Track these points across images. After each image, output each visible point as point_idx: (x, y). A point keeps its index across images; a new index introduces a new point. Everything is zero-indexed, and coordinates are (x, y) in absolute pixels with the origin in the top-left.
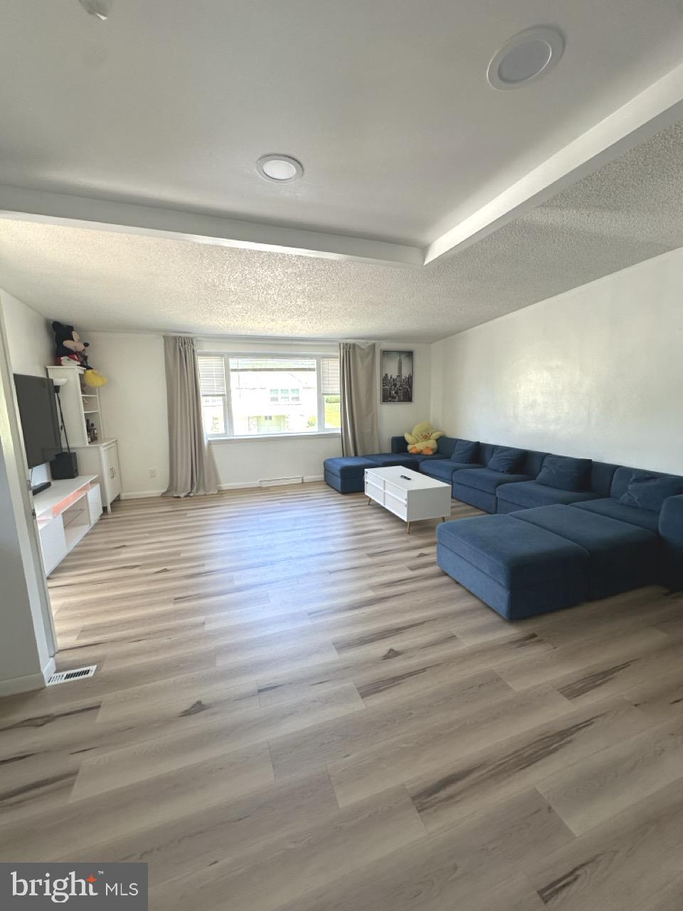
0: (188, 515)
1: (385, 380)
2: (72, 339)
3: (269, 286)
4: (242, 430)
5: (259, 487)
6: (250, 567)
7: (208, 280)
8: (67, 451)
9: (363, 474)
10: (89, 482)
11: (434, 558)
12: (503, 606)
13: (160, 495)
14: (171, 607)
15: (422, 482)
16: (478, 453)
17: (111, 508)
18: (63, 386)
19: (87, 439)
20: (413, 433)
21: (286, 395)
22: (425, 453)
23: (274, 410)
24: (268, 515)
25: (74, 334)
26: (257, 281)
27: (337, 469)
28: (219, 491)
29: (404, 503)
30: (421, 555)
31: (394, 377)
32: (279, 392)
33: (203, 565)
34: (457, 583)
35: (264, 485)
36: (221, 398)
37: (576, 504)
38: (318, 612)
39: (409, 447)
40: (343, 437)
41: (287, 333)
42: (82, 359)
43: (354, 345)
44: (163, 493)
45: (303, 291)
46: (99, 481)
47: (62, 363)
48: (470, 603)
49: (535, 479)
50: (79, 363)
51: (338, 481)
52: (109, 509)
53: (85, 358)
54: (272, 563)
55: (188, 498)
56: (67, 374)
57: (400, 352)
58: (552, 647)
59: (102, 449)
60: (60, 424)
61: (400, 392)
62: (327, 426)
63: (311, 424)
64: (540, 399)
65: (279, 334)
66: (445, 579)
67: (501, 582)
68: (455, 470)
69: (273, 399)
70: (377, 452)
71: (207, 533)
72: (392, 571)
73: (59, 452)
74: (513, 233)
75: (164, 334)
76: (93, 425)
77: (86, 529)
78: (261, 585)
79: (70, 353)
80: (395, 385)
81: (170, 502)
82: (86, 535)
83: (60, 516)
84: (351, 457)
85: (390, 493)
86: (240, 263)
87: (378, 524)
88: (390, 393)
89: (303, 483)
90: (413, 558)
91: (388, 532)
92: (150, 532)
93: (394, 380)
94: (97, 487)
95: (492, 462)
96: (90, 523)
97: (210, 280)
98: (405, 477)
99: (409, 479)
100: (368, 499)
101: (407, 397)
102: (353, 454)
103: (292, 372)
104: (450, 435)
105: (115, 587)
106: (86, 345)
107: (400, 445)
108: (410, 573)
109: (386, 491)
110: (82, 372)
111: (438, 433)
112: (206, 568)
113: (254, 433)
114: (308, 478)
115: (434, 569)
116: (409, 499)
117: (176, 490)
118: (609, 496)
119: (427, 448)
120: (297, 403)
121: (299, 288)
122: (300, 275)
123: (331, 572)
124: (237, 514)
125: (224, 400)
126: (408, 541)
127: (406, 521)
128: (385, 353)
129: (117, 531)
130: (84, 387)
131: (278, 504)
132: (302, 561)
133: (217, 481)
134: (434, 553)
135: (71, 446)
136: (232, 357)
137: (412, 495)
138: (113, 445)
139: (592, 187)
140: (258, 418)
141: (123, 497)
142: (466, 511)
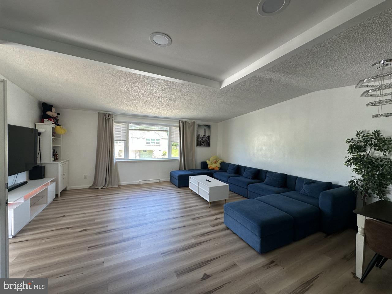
0: (102, 198)
1: (198, 137)
2: (52, 111)
3: (150, 94)
4: (132, 156)
5: (139, 184)
6: (132, 227)
7: (122, 89)
8: (40, 165)
9: (188, 179)
10: (49, 181)
11: (223, 220)
12: (258, 247)
13: (88, 187)
14: (85, 252)
15: (216, 183)
16: (238, 170)
17: (60, 194)
18: (42, 133)
19: (52, 159)
20: (211, 160)
21: (154, 142)
22: (215, 169)
23: (148, 148)
24: (143, 198)
25: (53, 109)
26: (145, 91)
27: (176, 176)
28: (119, 186)
29: (207, 193)
30: (217, 219)
31: (203, 136)
32: (151, 140)
33: (107, 226)
34: (234, 233)
35: (142, 183)
36: (124, 142)
37: (283, 194)
38: (167, 252)
39: (209, 166)
40: (180, 161)
41: (156, 115)
42: (55, 121)
43: (186, 121)
44: (90, 187)
45: (165, 97)
46: (56, 181)
47: (44, 122)
48: (241, 244)
49: (264, 182)
50: (53, 123)
51: (177, 181)
52: (59, 195)
53: (57, 120)
54: (143, 224)
55: (103, 189)
56: (46, 128)
57: (205, 126)
58: (282, 268)
59: (60, 164)
60: (38, 151)
61: (205, 142)
62: (172, 156)
63: (164, 155)
64: (264, 148)
65: (153, 115)
66: (228, 231)
67: (257, 235)
68: (229, 177)
69: (147, 143)
70: (194, 168)
71: (110, 208)
72: (203, 228)
73: (36, 165)
74: (254, 80)
75: (98, 112)
76: (56, 152)
77: (44, 206)
78: (137, 237)
79: (49, 118)
80: (203, 139)
81: (93, 191)
82: (44, 210)
83: (29, 200)
84: (183, 170)
85: (201, 188)
86: (138, 83)
87: (196, 203)
88: (201, 143)
89: (160, 182)
90: (212, 221)
91: (200, 207)
92: (80, 208)
93: (202, 137)
94: (54, 184)
95: (245, 174)
96: (47, 203)
97: (123, 89)
98: (208, 181)
99: (210, 181)
100: (191, 190)
101: (208, 145)
102: (184, 169)
103: (156, 132)
104: (226, 161)
105: (54, 241)
106: (59, 114)
107: (204, 165)
108: (212, 229)
109: (199, 187)
110: (54, 127)
111: (221, 160)
112: (108, 228)
113: (138, 158)
114: (162, 180)
115: (223, 226)
116: (210, 191)
117: (97, 185)
118: (295, 190)
119: (216, 167)
120: (158, 145)
121: (164, 96)
122: (165, 90)
123: (173, 229)
124: (127, 198)
125: (125, 143)
126: (209, 212)
127: (209, 201)
128: (199, 126)
129: (61, 207)
130: (54, 134)
131: (147, 193)
132: (159, 223)
133: (119, 181)
134: (222, 217)
135: (43, 162)
136: (131, 124)
137: (212, 189)
138: (66, 162)
139: (287, 65)
140: (140, 151)
141: (68, 189)
142: (235, 196)
